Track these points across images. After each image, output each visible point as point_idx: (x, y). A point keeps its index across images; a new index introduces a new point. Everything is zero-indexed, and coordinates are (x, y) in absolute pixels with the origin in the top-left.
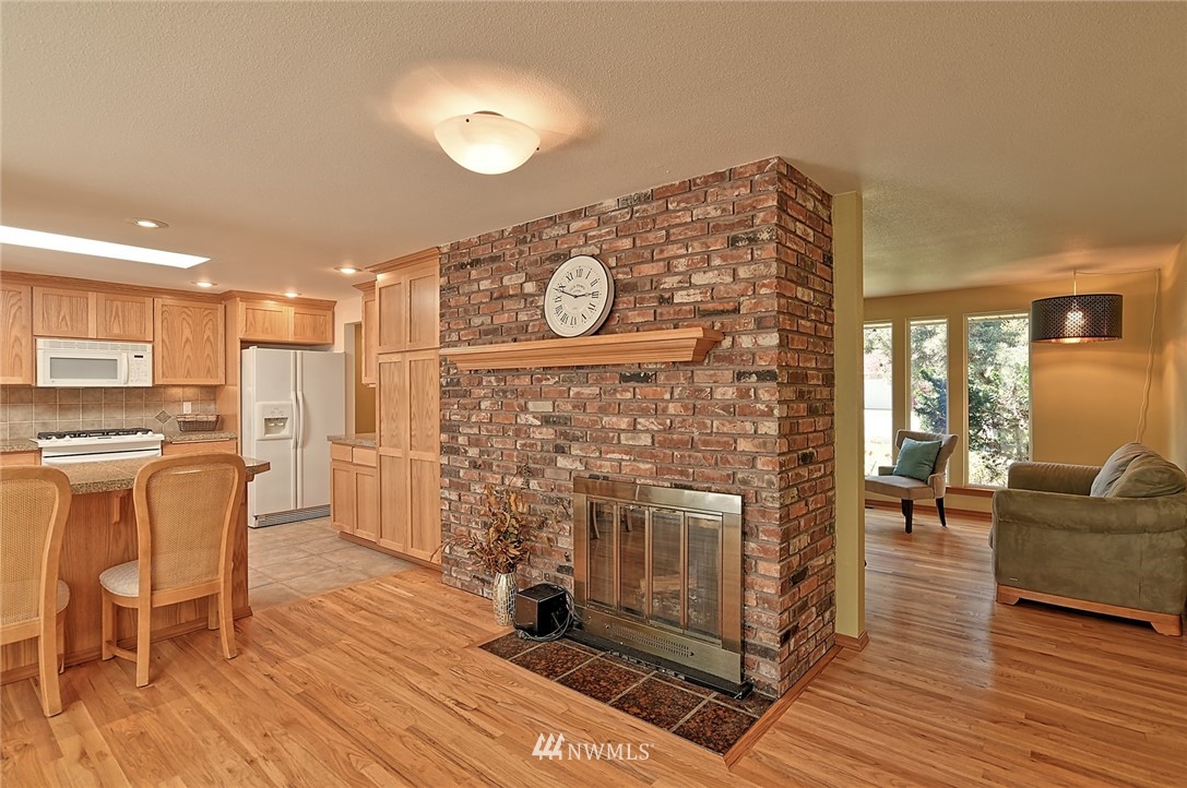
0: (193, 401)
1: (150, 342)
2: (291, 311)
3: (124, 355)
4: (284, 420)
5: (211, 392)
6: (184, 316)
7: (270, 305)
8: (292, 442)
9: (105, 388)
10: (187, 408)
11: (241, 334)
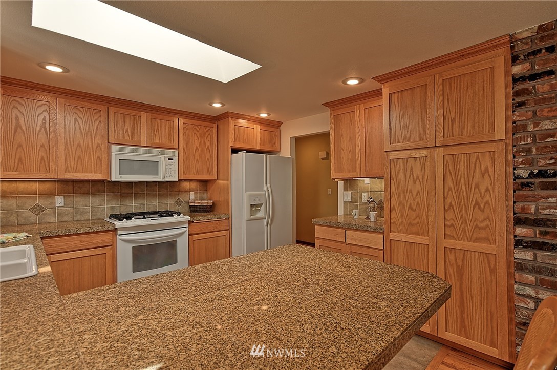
0: (196, 191)
1: (176, 149)
2: (257, 128)
3: (163, 158)
4: (260, 205)
5: (205, 185)
6: (195, 131)
7: (242, 122)
8: (265, 221)
9: (147, 182)
10: (192, 196)
11: (231, 144)
